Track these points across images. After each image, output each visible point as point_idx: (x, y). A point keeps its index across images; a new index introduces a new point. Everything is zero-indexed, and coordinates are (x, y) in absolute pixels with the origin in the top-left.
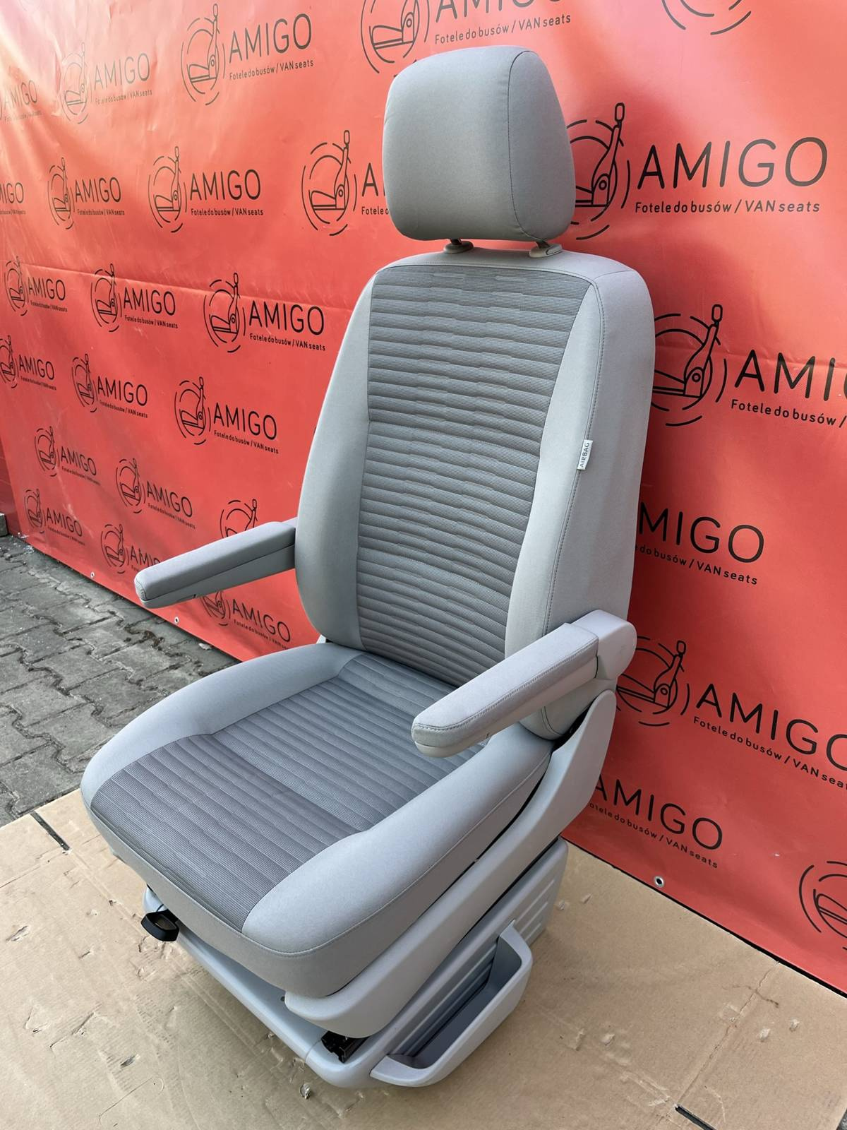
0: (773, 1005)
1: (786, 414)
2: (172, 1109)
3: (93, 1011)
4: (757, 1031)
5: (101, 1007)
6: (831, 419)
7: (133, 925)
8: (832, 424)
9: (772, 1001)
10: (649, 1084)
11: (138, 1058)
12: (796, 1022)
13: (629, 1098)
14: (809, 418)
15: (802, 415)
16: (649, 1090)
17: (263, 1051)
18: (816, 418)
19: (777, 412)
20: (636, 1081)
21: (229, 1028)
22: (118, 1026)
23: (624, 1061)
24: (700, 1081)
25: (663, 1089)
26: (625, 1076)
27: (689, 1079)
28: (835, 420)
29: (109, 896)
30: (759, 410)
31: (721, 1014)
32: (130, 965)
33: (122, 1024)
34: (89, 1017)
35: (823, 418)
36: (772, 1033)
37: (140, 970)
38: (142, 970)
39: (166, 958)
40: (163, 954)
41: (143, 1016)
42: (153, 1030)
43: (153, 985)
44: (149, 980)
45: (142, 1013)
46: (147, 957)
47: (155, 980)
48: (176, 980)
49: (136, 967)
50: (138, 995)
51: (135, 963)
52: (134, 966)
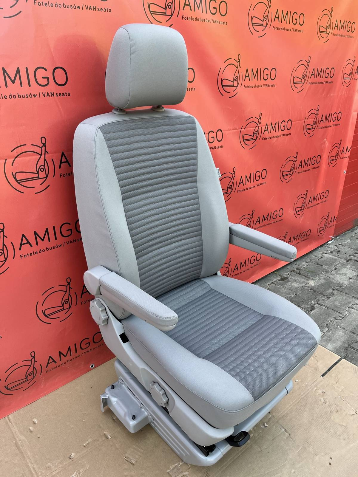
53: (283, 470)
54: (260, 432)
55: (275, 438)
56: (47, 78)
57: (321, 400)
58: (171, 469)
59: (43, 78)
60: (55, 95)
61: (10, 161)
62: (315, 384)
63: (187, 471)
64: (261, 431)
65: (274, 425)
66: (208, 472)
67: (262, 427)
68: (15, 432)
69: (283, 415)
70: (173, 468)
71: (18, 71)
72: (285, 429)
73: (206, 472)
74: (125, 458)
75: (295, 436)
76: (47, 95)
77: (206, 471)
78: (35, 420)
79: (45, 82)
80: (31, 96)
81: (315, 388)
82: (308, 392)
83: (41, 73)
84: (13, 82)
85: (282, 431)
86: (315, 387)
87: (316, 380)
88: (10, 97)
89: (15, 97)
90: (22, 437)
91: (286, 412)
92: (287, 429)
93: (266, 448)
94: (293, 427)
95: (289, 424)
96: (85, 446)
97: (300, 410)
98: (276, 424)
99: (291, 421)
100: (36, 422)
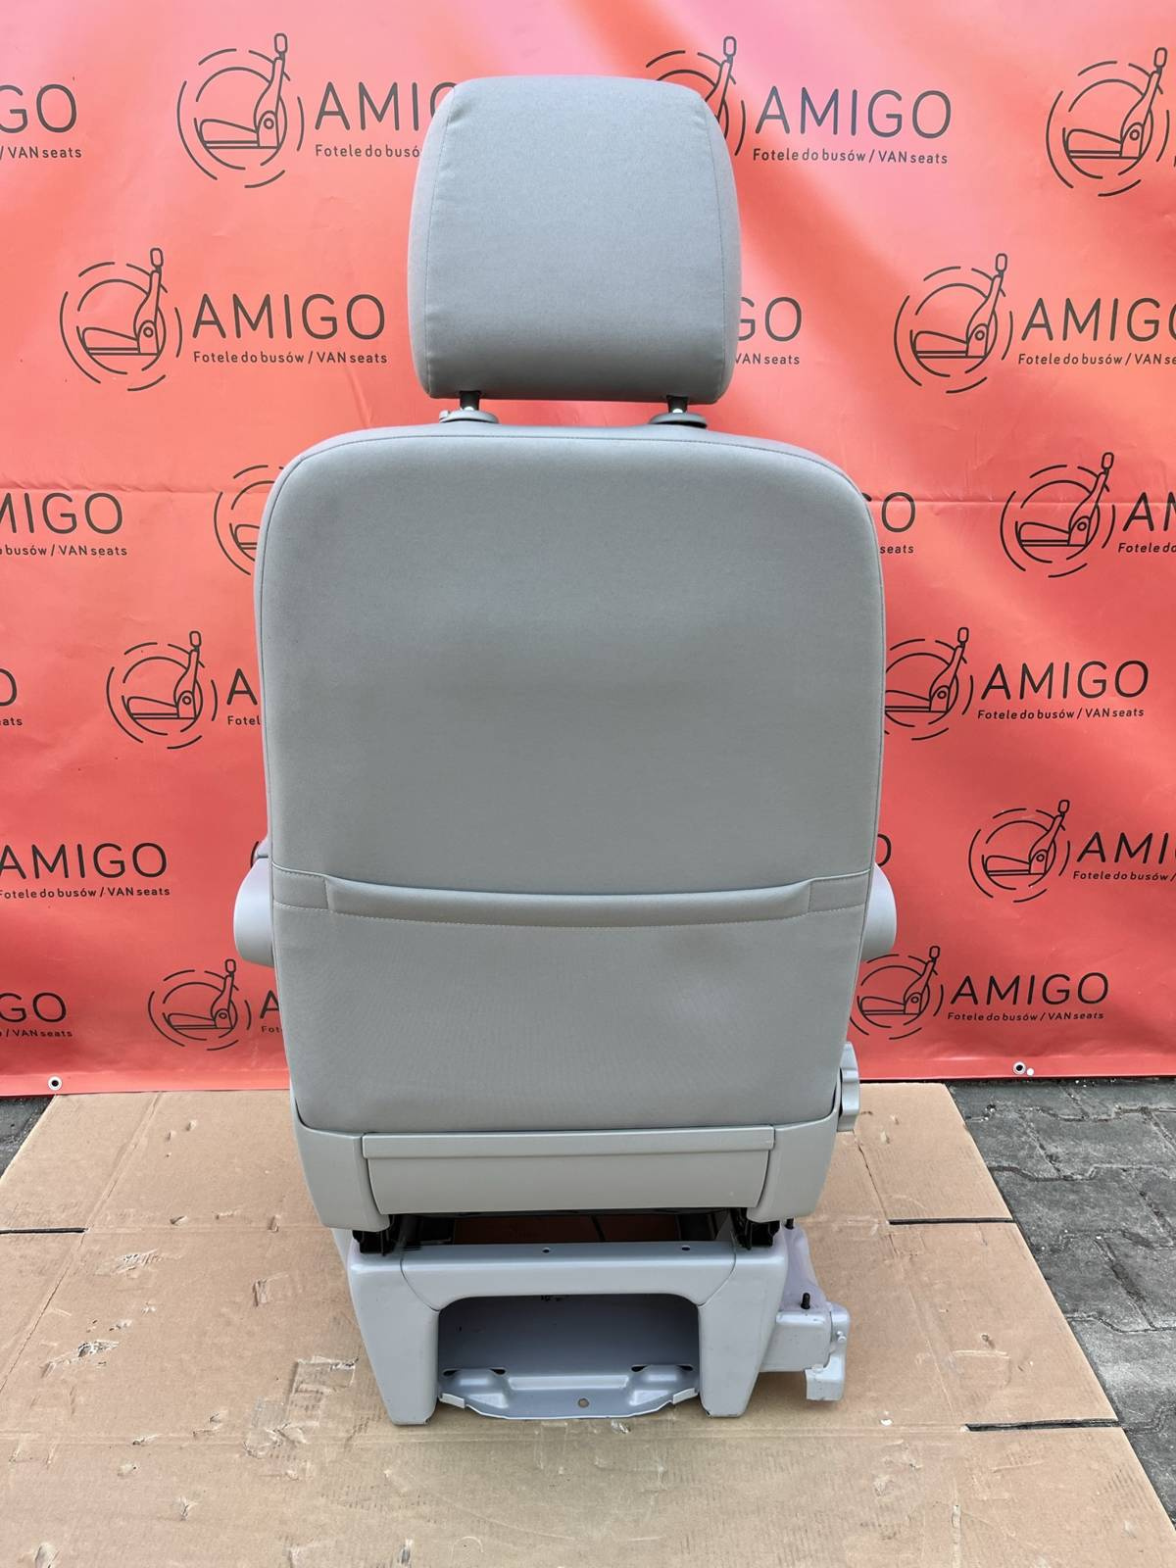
0: (867, 1115)
2: (516, 1548)
3: (288, 1549)
4: (878, 1138)
5: (291, 1539)
7: (209, 1443)
9: (865, 1113)
10: (857, 1221)
11: (409, 1543)
12: (893, 1118)
13: (854, 1239)
16: (861, 1224)
17: (537, 1433)
20: (845, 1224)
21: (475, 1442)
22: (342, 1537)
23: (823, 1218)
24: (883, 1196)
25: (868, 1217)
26: (835, 1227)
27: (875, 1197)
29: (124, 1439)
31: (844, 1142)
32: (269, 1478)
33: (344, 1532)
34: (290, 1559)
36: (888, 1134)
37: (286, 1474)
38: (290, 1472)
39: (304, 1441)
40: (293, 1442)
41: (359, 1506)
42: (391, 1509)
43: (327, 1474)
44: (314, 1474)
45: (353, 1505)
46: (278, 1457)
47: (322, 1469)
48: (350, 1451)
49: (278, 1475)
50: (323, 1496)
51: (270, 1473)
52: (272, 1476)
53: (538, 1547)
54: (592, 1433)
55: (613, 1470)
56: (334, 320)
57: (877, 1480)
58: (312, 1362)
59: (323, 319)
60: (348, 359)
61: (228, 498)
62: (914, 1430)
63: (334, 1389)
64: (595, 1431)
65: (649, 1441)
66: (370, 1423)
68: (145, 1126)
69: (706, 1439)
70: (318, 1362)
71: (267, 301)
73: (368, 1418)
74: (257, 1285)
75: (674, 1503)
76: (329, 359)
78: (194, 1123)
79: (327, 327)
80: (290, 358)
81: (900, 1442)
82: (862, 1435)
83: (317, 309)
84: (254, 326)
85: (652, 1469)
86: (902, 1437)
87: (933, 1425)
88: (245, 358)
89: (254, 359)
90: (144, 1141)
91: (722, 1436)
92: (675, 1474)
93: (561, 1472)
94: (694, 1480)
95: (694, 1466)
96: (218, 1217)
97: (770, 1458)
98: (656, 1443)
99: (709, 1464)
100: (193, 1128)
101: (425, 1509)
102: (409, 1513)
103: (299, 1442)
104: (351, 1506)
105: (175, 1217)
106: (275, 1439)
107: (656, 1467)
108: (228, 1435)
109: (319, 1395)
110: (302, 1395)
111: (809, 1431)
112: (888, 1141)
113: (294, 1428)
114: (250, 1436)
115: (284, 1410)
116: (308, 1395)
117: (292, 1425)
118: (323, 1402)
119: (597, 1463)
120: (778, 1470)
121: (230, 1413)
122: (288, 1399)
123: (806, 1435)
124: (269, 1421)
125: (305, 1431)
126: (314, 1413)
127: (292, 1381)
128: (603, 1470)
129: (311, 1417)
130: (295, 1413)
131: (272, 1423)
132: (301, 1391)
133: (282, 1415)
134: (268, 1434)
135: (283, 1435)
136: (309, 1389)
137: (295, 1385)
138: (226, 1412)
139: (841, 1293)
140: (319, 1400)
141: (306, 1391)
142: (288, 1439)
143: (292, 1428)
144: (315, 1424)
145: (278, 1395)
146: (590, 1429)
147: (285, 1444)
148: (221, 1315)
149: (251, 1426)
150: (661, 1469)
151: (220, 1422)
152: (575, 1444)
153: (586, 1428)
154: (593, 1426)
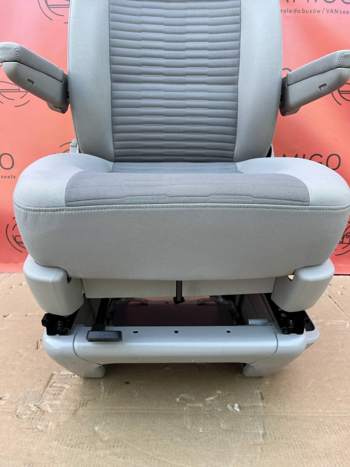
1: (299, 11)
6: (319, 11)
8: (319, 12)
10: (338, 322)
12: (341, 286)
13: (339, 329)
14: (309, 12)
15: (306, 11)
17: (185, 409)
18: (312, 11)
19: (295, 11)
24: (347, 314)
26: (328, 324)
28: (320, 11)
30: (286, 12)
35: (315, 11)
37: (37, 428)
38: (39, 427)
39: (50, 411)
40: (44, 411)
41: (77, 447)
42: (96, 449)
43: (60, 429)
44: (53, 429)
45: (74, 446)
46: (33, 419)
47: (58, 425)
48: (75, 416)
49: (31, 428)
50: (55, 440)
51: (27, 427)
52: (28, 428)
54: (217, 411)
55: (232, 431)
58: (61, 374)
63: (71, 386)
64: (219, 410)
65: (251, 416)
66: (89, 402)
67: (229, 406)
68: (2, 283)
69: (284, 416)
70: (64, 374)
72: (265, 433)
73: (88, 400)
74: (39, 341)
75: (273, 451)
77: (90, 400)
85: (256, 431)
90: (0, 289)
91: (294, 415)
92: (270, 434)
93: (201, 431)
94: (283, 438)
95: (282, 431)
96: (26, 315)
97: (327, 427)
98: (256, 418)
99: (290, 430)
100: (23, 285)
101: (118, 450)
102: (107, 452)
103: (47, 412)
104: (72, 447)
105: (6, 315)
106: (33, 409)
107: (258, 430)
108: (7, 407)
109: (62, 389)
110: (53, 388)
111: (344, 413)
112: (342, 294)
113: (46, 405)
114: (20, 408)
115: (42, 396)
116: (56, 389)
117: (45, 403)
118: (64, 392)
119: (222, 427)
120: (333, 433)
121: (11, 396)
122: (45, 390)
123: (343, 415)
124: (32, 401)
125: (51, 406)
126: (58, 397)
127: (49, 382)
128: (226, 431)
129: (56, 399)
130: (48, 397)
131: (34, 401)
132: (53, 387)
133: (41, 397)
134: (30, 407)
135: (39, 408)
136: (58, 386)
137: (50, 384)
138: (9, 396)
139: (340, 350)
140: (62, 391)
141: (56, 387)
142: (41, 410)
143: (45, 405)
144: (58, 402)
145: (39, 388)
146: (216, 408)
147: (38, 412)
148: (18, 352)
149: (21, 403)
150: (261, 432)
151: (5, 400)
152: (208, 416)
153: (214, 408)
154: (217, 407)
